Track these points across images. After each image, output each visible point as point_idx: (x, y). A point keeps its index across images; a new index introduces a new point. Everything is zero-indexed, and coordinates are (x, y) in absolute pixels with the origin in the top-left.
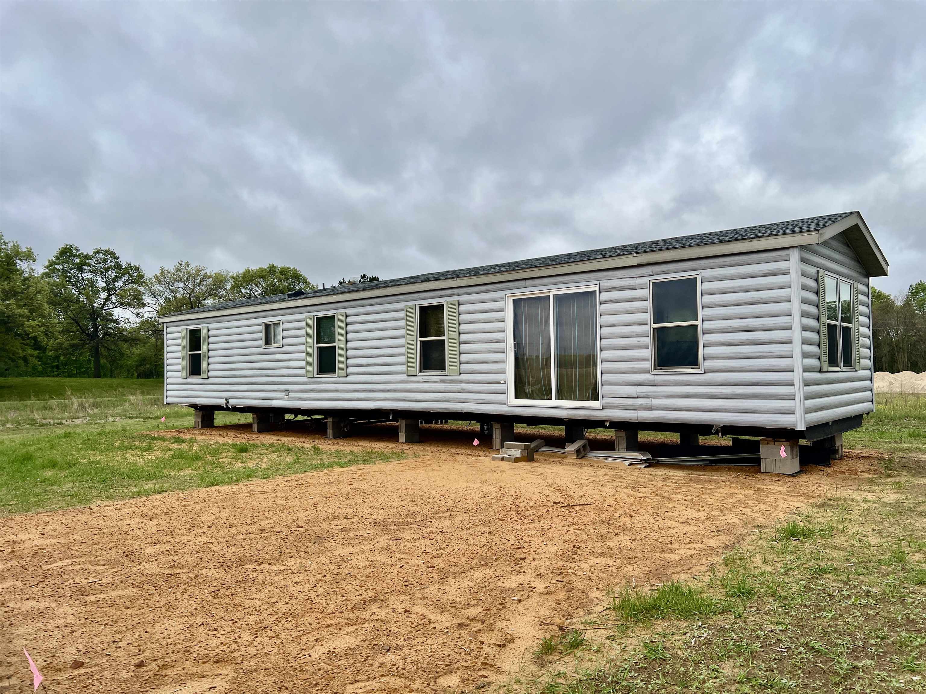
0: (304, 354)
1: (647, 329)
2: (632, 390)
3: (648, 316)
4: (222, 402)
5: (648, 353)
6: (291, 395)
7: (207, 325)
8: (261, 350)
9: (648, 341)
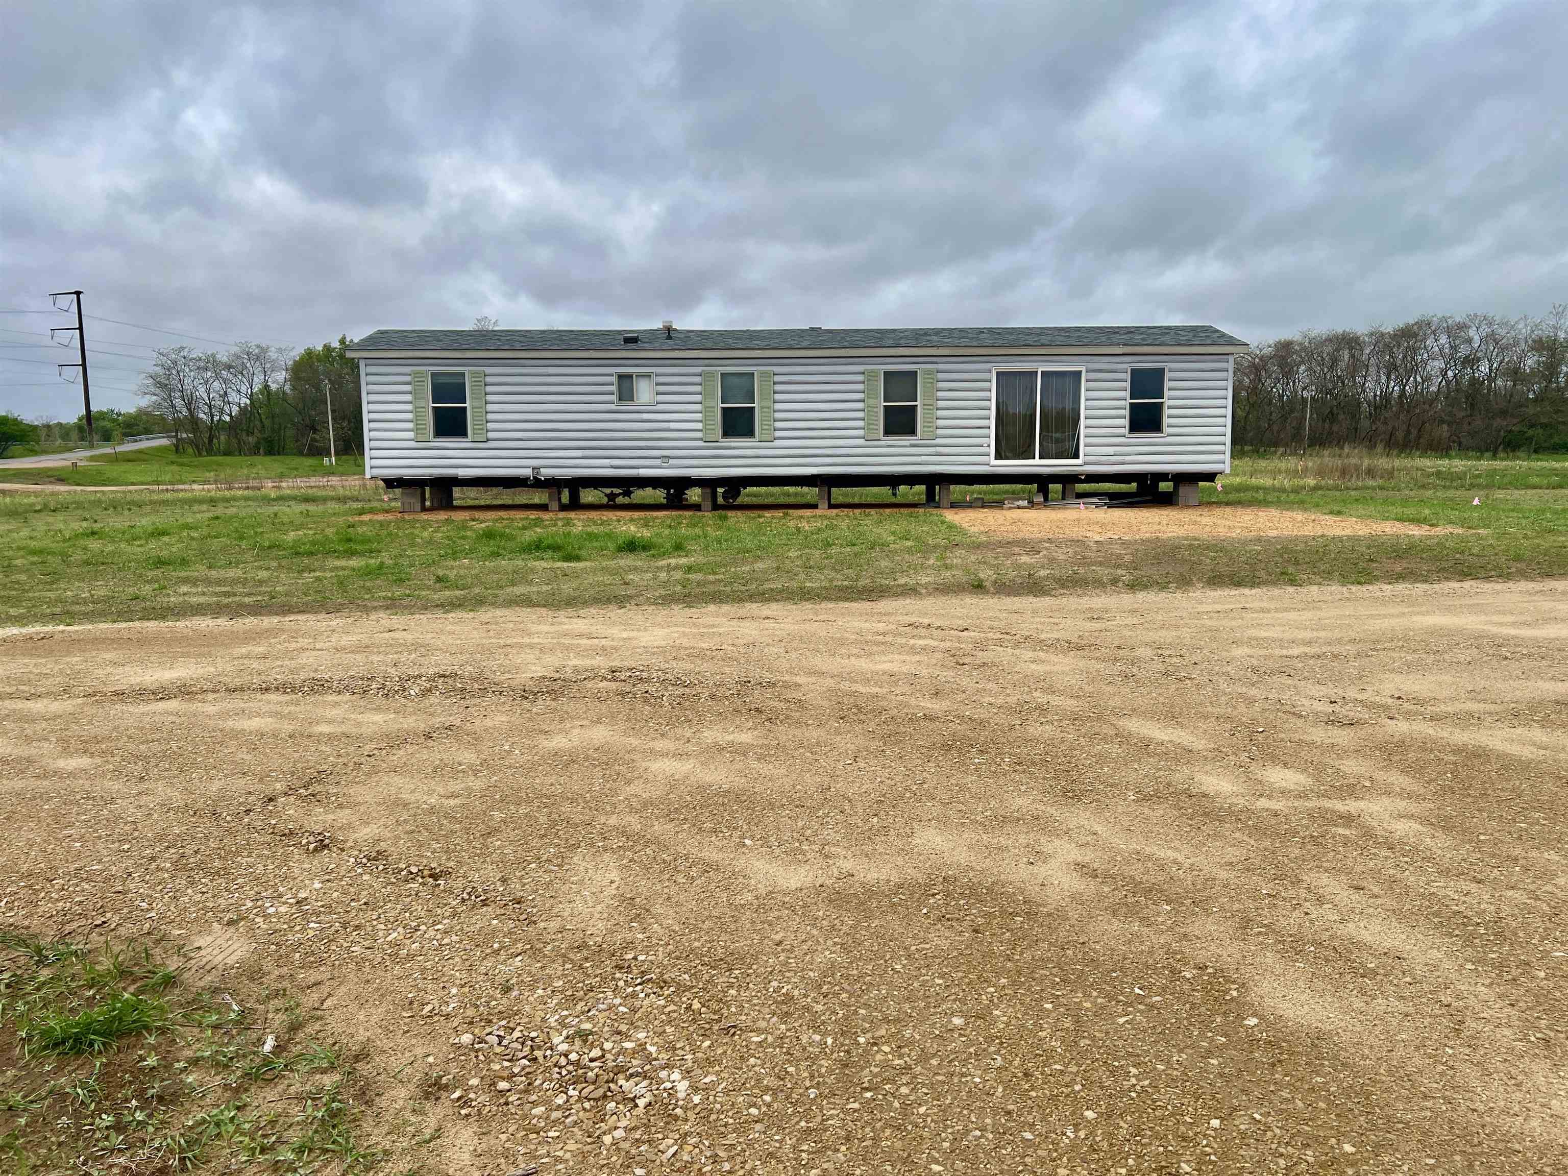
0: (700, 415)
1: (1126, 404)
2: (1111, 450)
3: (1127, 394)
4: (528, 472)
5: (1126, 422)
6: (672, 462)
7: (482, 368)
8: (613, 407)
9: (1127, 413)
